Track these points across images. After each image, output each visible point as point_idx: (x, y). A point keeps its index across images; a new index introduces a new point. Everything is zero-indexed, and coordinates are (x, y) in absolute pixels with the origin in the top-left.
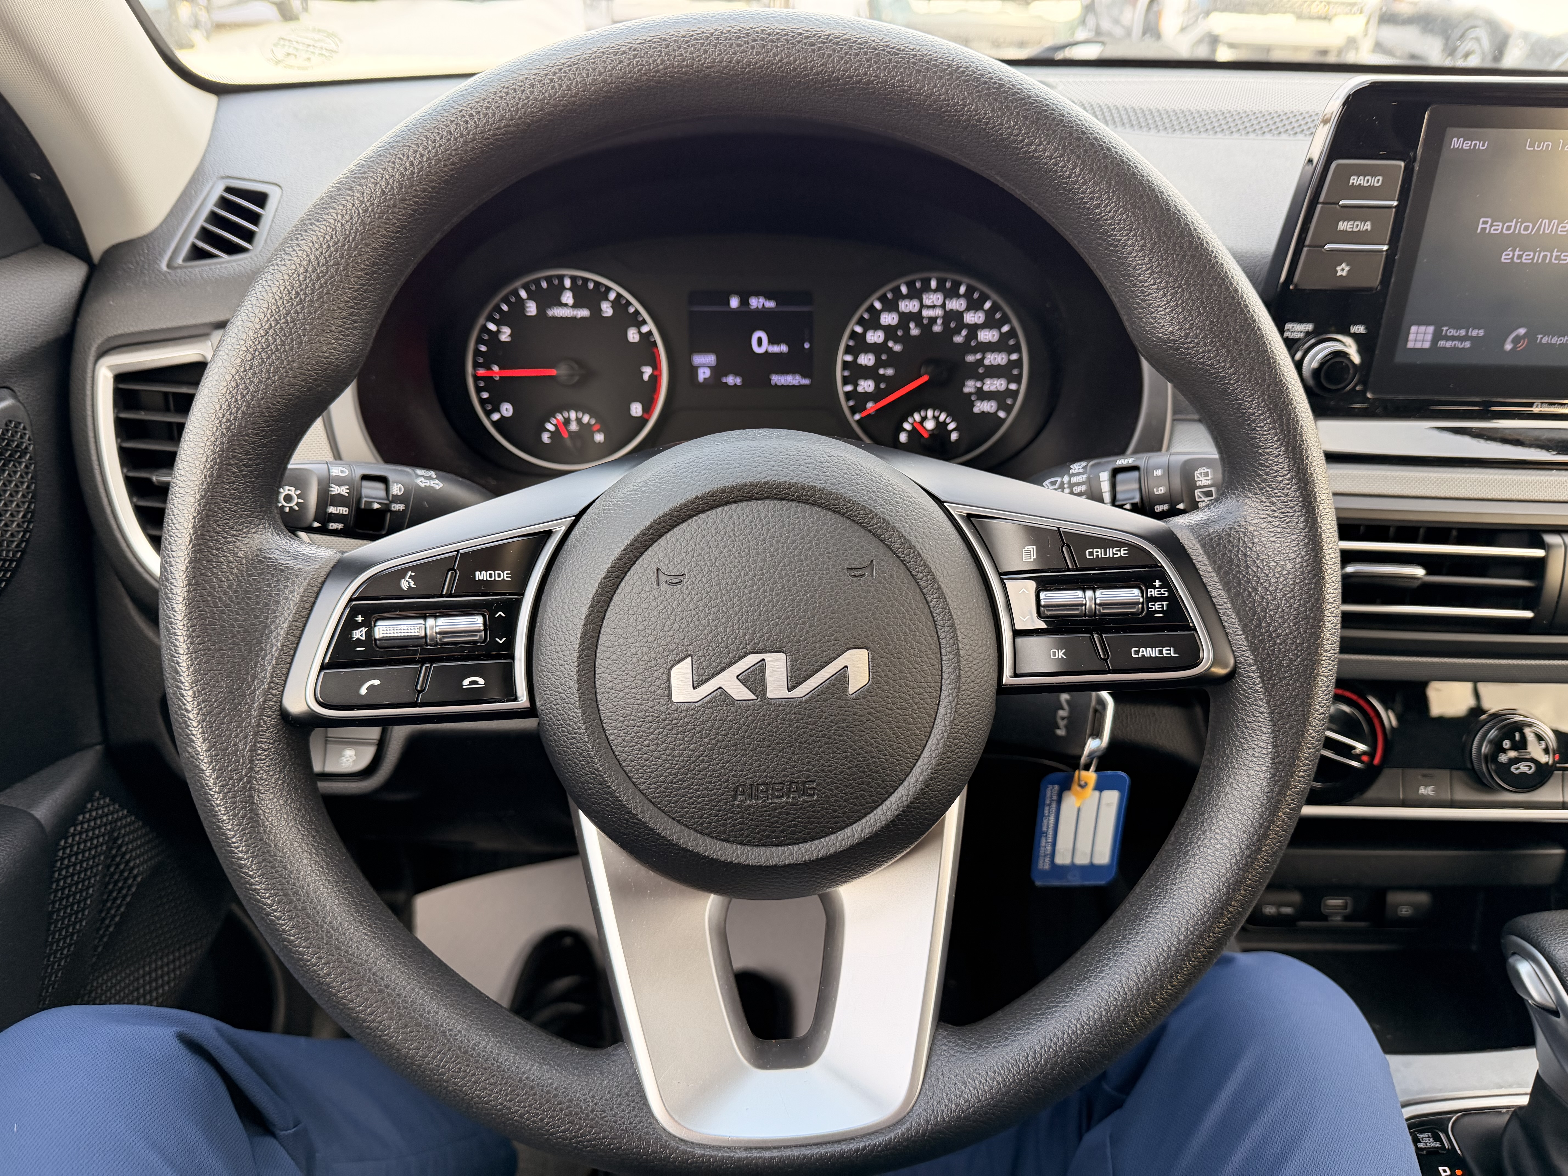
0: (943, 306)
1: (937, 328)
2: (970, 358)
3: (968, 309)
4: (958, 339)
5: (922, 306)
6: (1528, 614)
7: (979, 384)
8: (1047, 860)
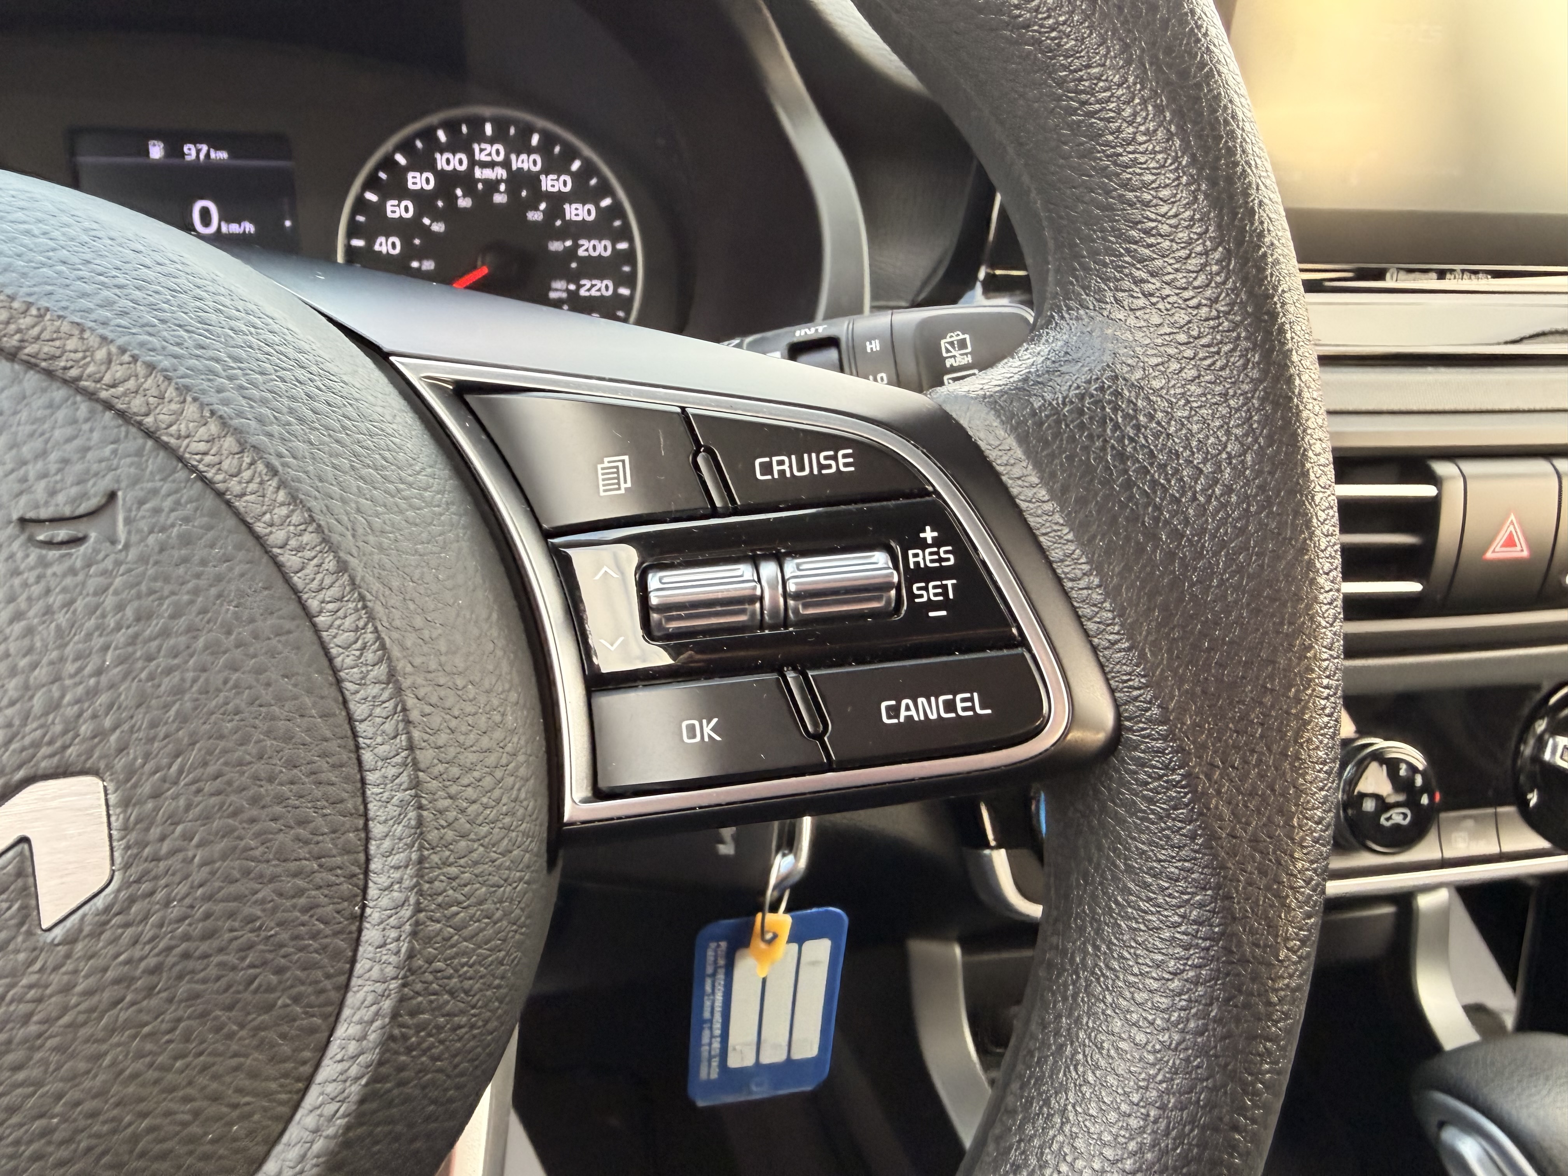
0: (506, 164)
1: (500, 198)
2: (556, 246)
3: (546, 171)
4: (534, 216)
5: (473, 163)
6: (1413, 587)
7: (572, 287)
8: (715, 1063)
